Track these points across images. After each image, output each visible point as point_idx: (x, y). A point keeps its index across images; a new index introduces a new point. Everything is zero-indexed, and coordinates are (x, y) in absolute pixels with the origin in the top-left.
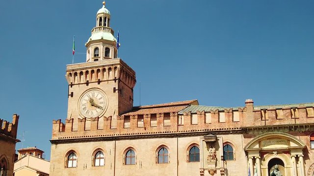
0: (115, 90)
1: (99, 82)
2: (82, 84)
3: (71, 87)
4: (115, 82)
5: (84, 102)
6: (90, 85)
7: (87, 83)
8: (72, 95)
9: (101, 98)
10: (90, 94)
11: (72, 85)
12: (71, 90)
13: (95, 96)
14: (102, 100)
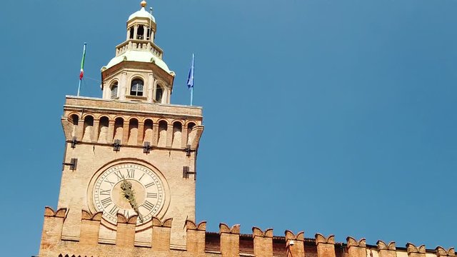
0: (186, 173)
1: (148, 149)
2: (102, 145)
3: (73, 147)
4: (189, 156)
5: (105, 186)
6: (124, 152)
7: (117, 146)
8: (73, 165)
9: (152, 184)
10: (124, 170)
11: (75, 143)
12: (71, 153)
13: (137, 177)
14: (153, 190)
